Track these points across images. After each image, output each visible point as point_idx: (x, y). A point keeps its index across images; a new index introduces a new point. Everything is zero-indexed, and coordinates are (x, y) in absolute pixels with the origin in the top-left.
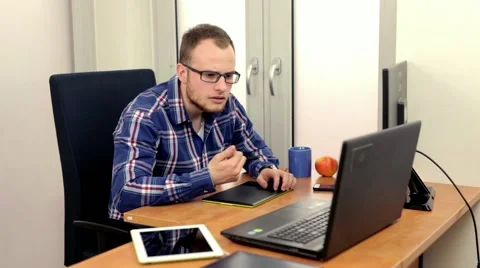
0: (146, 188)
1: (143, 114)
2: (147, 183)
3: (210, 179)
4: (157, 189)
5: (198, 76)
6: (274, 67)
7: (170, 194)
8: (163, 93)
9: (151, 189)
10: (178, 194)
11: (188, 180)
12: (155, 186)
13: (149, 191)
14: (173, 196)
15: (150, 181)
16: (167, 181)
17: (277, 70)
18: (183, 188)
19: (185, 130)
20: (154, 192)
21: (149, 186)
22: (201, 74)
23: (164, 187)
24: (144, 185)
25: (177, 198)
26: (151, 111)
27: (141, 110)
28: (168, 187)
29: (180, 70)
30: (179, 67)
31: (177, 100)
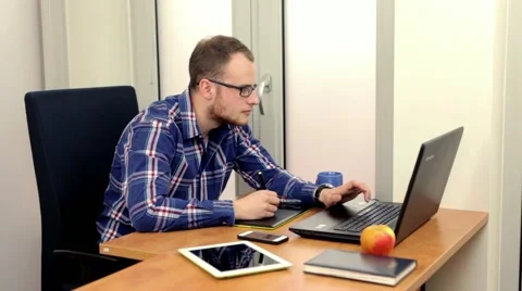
0: (164, 211)
1: (160, 125)
2: (165, 205)
3: (233, 213)
4: (175, 213)
5: (238, 92)
6: (263, 84)
7: (190, 220)
8: (174, 108)
9: (169, 212)
10: (197, 221)
11: (211, 208)
12: (174, 210)
13: (166, 215)
14: (192, 222)
15: (168, 203)
16: (189, 205)
17: (267, 87)
18: (203, 215)
19: (196, 147)
20: (173, 216)
21: (167, 209)
22: (241, 89)
23: (184, 212)
24: (162, 208)
25: (195, 224)
26: (170, 121)
27: (159, 121)
28: (189, 211)
29: (205, 85)
30: (204, 83)
31: (189, 114)
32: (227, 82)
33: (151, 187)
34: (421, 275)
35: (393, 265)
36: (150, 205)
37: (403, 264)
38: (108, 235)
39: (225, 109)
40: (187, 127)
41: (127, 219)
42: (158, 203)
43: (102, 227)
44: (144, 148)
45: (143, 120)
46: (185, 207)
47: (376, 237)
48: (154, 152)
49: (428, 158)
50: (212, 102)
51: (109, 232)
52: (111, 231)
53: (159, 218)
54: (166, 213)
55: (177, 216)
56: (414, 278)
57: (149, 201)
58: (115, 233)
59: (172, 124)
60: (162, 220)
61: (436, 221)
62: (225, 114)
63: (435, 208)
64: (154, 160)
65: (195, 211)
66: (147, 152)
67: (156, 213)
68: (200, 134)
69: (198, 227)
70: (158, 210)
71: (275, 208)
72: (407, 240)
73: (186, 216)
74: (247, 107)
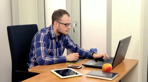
1: (44, 34)
3: (66, 59)
4: (50, 59)
5: (64, 25)
6: (75, 24)
7: (54, 61)
8: (48, 29)
9: (49, 59)
11: (60, 58)
13: (48, 60)
14: (55, 62)
15: (48, 56)
16: (54, 57)
17: (76, 24)
18: (58, 60)
20: (49, 60)
21: (48, 58)
22: (66, 25)
23: (53, 59)
24: (47, 58)
25: (56, 62)
26: (47, 33)
27: (44, 33)
28: (54, 59)
29: (55, 23)
30: (55, 22)
31: (52, 31)
32: (61, 22)
33: (43, 51)
34: (119, 78)
35: (111, 75)
36: (43, 57)
37: (114, 74)
38: (31, 67)
39: (61, 30)
40: (51, 34)
41: (36, 61)
42: (45, 56)
43: (29, 65)
44: (39, 40)
45: (39, 33)
46: (53, 58)
47: (107, 67)
48: (42, 42)
49: (121, 45)
50: (57, 28)
51: (31, 66)
52: (32, 65)
53: (46, 60)
54: (48, 59)
55: (51, 60)
56: (117, 78)
57: (42, 55)
58: (33, 66)
59: (47, 34)
60: (47, 61)
61: (123, 62)
62: (61, 31)
63: (123, 59)
64: (42, 44)
65: (56, 59)
66: (41, 42)
67: (45, 59)
68: (55, 36)
69: (57, 63)
70: (46, 58)
71: (78, 58)
72: (115, 68)
73: (53, 60)
74: (67, 30)
